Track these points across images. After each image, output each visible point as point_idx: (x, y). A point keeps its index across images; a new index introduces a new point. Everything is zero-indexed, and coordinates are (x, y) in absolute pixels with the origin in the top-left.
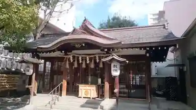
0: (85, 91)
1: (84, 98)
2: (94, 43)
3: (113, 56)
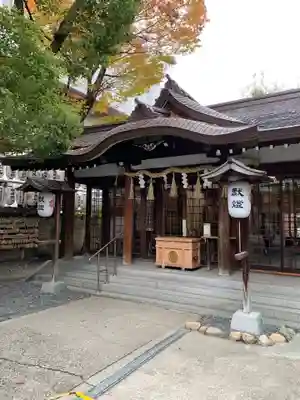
0: (168, 251)
1: (166, 267)
2: (184, 136)
3: (231, 163)
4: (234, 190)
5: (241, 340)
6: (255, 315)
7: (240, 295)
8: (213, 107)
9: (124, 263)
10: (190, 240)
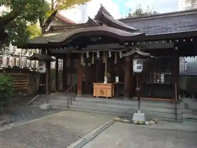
1: (99, 97)
3: (135, 50)
4: (138, 61)
5: (138, 124)
6: (143, 114)
7: (137, 108)
8: (120, 20)
9: (78, 95)
10: (110, 84)
